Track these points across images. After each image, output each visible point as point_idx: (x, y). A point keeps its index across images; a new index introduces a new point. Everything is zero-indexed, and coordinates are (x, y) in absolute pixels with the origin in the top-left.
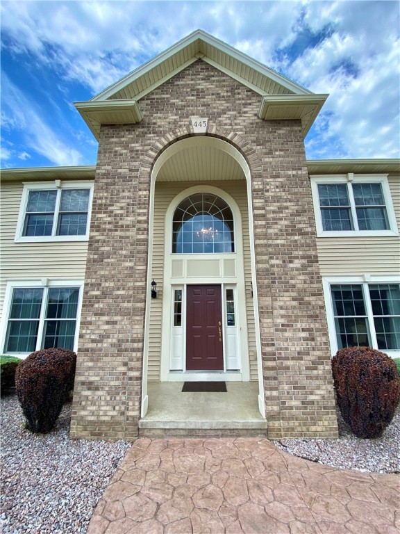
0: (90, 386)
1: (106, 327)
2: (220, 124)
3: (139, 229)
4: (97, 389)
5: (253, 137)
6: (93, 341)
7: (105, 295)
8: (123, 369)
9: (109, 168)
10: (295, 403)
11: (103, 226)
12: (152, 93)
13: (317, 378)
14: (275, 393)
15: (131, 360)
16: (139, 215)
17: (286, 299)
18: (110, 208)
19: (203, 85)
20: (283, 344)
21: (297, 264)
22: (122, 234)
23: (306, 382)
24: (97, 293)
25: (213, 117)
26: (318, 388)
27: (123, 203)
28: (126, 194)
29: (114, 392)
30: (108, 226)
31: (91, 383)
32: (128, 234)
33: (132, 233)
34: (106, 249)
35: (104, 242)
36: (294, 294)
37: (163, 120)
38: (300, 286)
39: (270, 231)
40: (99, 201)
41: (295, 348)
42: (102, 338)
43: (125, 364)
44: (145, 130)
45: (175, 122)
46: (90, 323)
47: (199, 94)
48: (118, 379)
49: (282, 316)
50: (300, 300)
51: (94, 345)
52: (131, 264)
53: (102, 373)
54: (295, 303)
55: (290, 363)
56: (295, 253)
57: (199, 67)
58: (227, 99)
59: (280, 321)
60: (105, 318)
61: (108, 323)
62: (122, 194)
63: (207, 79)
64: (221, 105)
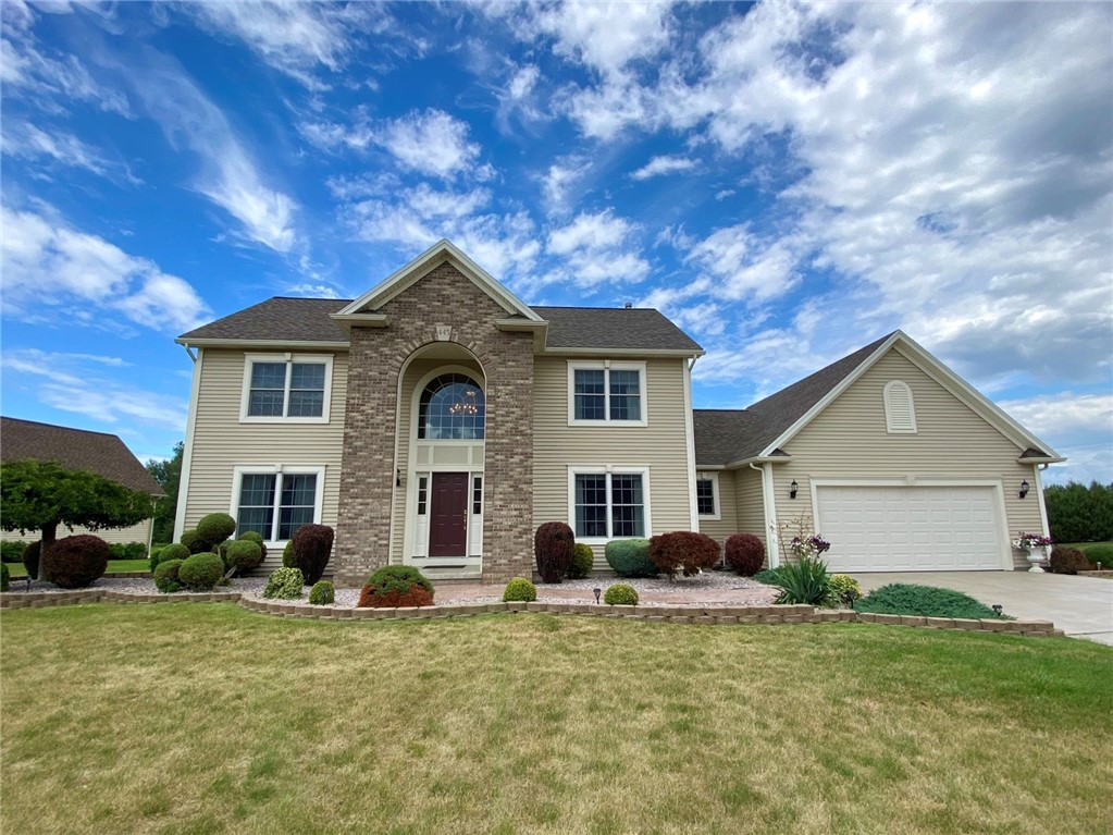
0: (348, 551)
1: (360, 507)
2: (462, 332)
3: (387, 427)
4: (354, 553)
5: (490, 347)
6: (350, 518)
7: (358, 482)
8: (375, 539)
9: (361, 370)
10: (503, 561)
11: (356, 424)
12: (400, 296)
13: (521, 543)
14: (489, 554)
15: (381, 532)
16: (388, 415)
17: (505, 487)
18: (362, 408)
19: (449, 291)
20: (499, 520)
21: (516, 459)
22: (373, 431)
23: (513, 546)
24: (353, 480)
25: (456, 325)
26: (522, 551)
27: (374, 403)
28: (377, 395)
29: (367, 556)
30: (360, 424)
31: (349, 549)
32: (378, 431)
33: (381, 430)
34: (359, 443)
35: (357, 437)
36: (511, 483)
37: (410, 325)
38: (517, 477)
39: (498, 432)
40: (352, 401)
41: (507, 523)
42: (357, 516)
43: (376, 536)
44: (393, 334)
45: (422, 328)
46: (347, 504)
47: (445, 299)
48: (370, 546)
49: (501, 500)
50: (515, 487)
51: (350, 521)
52: (381, 457)
53: (357, 542)
54: (511, 490)
55: (503, 533)
56: (516, 450)
57: (445, 270)
58: (470, 307)
59: (498, 503)
60: (360, 500)
61: (361, 504)
62: (372, 395)
63: (452, 284)
64: (464, 313)
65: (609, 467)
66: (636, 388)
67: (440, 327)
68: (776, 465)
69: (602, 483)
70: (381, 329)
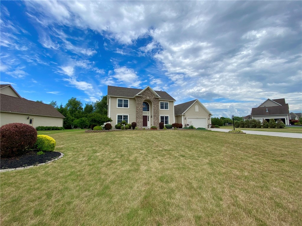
0: (138, 125)
1: (139, 120)
2: (150, 98)
5: (153, 100)
8: (141, 124)
9: (138, 102)
36: (157, 117)
40: (137, 106)
41: (156, 122)
44: (142, 98)
45: (145, 97)
58: (151, 94)
62: (140, 106)
63: (149, 91)
65: (164, 115)
66: (168, 105)
68: (183, 115)
69: (164, 117)
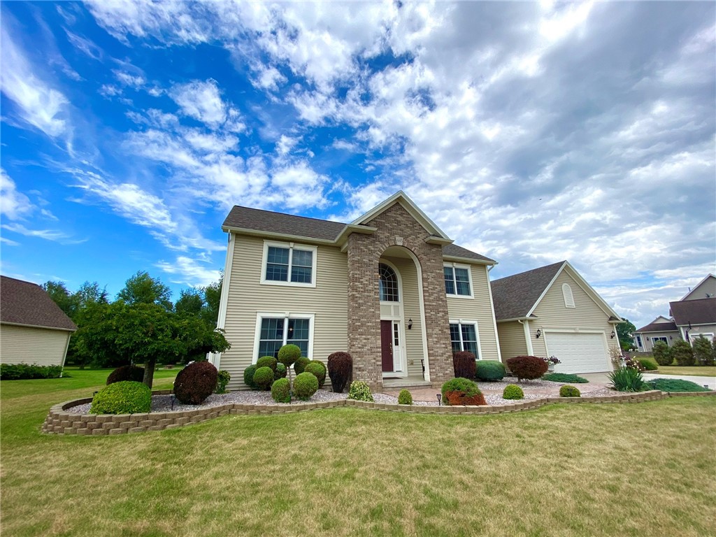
0: (360, 369)
1: (365, 341)
2: (408, 241)
3: (375, 292)
4: (363, 371)
5: (422, 251)
6: (359, 348)
7: (362, 325)
8: (374, 361)
9: (359, 258)
10: (441, 374)
11: (358, 289)
12: (376, 218)
13: (448, 364)
14: (434, 370)
15: (377, 357)
16: (375, 285)
17: (437, 330)
18: (361, 280)
19: (400, 218)
20: (436, 350)
21: (441, 314)
22: (368, 294)
23: (445, 366)
24: (359, 324)
25: (406, 237)
26: (449, 368)
27: (367, 278)
29: (370, 372)
30: (361, 290)
31: (360, 368)
32: (371, 294)
34: (361, 301)
35: (360, 298)
37: (383, 235)
38: (442, 324)
39: (431, 298)
40: (356, 276)
41: (441, 352)
42: (363, 346)
43: (375, 359)
44: (374, 239)
45: (388, 237)
46: (357, 339)
48: (372, 366)
49: (436, 338)
50: (441, 330)
51: (360, 350)
52: (373, 310)
53: (364, 363)
54: (440, 332)
55: (439, 358)
56: (440, 310)
57: (397, 207)
59: (435, 340)
60: (364, 336)
61: (365, 339)
62: (367, 273)
63: (401, 214)
64: (408, 231)
65: (460, 320)
66: (467, 278)
67: (398, 238)
68: (530, 321)
70: (368, 235)
